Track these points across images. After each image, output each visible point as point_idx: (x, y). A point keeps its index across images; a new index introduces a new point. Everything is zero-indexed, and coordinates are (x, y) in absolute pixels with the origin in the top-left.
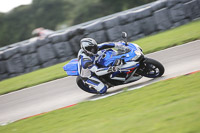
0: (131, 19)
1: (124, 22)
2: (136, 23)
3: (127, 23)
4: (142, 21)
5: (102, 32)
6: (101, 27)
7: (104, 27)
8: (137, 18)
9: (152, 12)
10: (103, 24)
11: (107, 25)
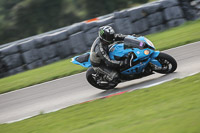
0: (47, 42)
1: (39, 45)
2: (51, 47)
3: (43, 46)
4: (57, 44)
5: (17, 55)
6: (16, 50)
7: (20, 50)
8: (53, 42)
9: (68, 36)
10: (19, 47)
11: (23, 48)
